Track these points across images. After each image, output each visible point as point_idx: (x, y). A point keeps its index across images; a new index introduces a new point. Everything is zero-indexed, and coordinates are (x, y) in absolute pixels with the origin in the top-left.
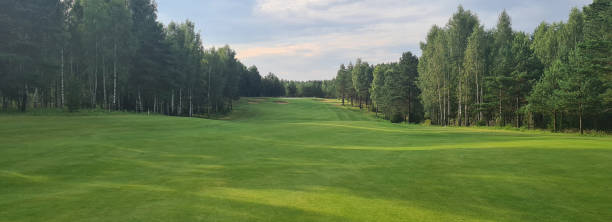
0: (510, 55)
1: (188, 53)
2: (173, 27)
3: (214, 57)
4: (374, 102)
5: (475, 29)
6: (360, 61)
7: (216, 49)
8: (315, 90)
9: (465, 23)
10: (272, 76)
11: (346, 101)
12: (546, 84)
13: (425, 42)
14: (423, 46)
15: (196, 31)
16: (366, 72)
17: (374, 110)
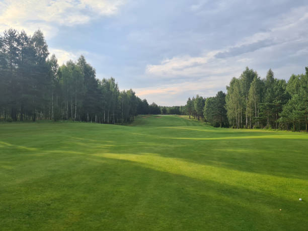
0: (273, 92)
1: (112, 93)
2: (104, 81)
3: (125, 95)
4: (205, 117)
5: (254, 79)
6: (198, 96)
7: (126, 91)
8: (176, 111)
9: (250, 76)
10: (154, 105)
11: (191, 116)
12: (290, 107)
13: (229, 86)
14: (228, 88)
15: (116, 83)
16: (201, 101)
17: (206, 121)
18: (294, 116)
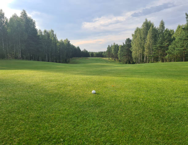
0: (163, 37)
2: (45, 31)
3: (62, 43)
4: (119, 58)
5: (151, 28)
6: (114, 44)
7: (63, 40)
8: (100, 55)
9: (148, 25)
10: (85, 50)
11: (110, 58)
14: (133, 35)
15: (55, 33)
16: (116, 47)
17: (120, 61)
18: (176, 52)
